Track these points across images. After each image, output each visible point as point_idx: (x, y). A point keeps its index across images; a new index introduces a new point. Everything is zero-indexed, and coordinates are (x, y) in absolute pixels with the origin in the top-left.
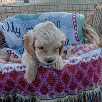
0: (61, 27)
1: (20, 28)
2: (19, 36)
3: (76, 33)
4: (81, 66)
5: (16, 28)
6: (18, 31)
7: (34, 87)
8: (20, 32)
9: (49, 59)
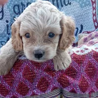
0: (70, 4)
4: (94, 57)
9: (36, 51)
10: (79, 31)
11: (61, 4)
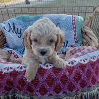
1: (21, 29)
2: (20, 36)
3: (75, 35)
5: (18, 29)
6: (19, 32)
7: (33, 86)
8: (21, 33)
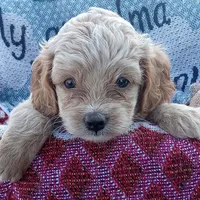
1: (24, 28)
5: (12, 27)
8: (23, 41)
10: (189, 81)
11: (149, 23)
